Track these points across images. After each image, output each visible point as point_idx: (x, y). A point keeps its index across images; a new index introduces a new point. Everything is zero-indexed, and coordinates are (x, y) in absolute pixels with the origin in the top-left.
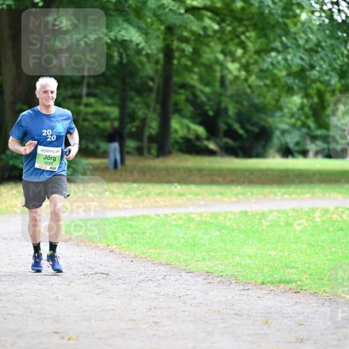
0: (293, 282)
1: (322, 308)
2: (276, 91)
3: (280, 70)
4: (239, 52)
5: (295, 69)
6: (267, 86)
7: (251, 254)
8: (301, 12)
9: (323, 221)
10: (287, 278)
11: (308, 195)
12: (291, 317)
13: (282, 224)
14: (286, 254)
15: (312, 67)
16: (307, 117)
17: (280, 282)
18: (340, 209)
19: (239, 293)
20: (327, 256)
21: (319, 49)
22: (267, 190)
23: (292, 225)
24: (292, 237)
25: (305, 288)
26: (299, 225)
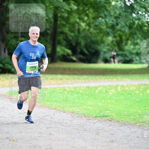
0: (109, 116)
1: (121, 128)
2: (101, 35)
3: (103, 26)
4: (86, 18)
5: (110, 25)
6: (97, 33)
7: (91, 104)
8: (112, 1)
9: (121, 91)
10: (106, 115)
11: (115, 80)
12: (108, 131)
13: (104, 92)
14: (106, 105)
15: (117, 24)
16: (115, 46)
17: (103, 117)
18: (129, 85)
19: (85, 121)
20: (123, 105)
21: (120, 17)
22: (98, 77)
23: (108, 92)
24: (108, 97)
25: (114, 119)
26: (111, 92)
